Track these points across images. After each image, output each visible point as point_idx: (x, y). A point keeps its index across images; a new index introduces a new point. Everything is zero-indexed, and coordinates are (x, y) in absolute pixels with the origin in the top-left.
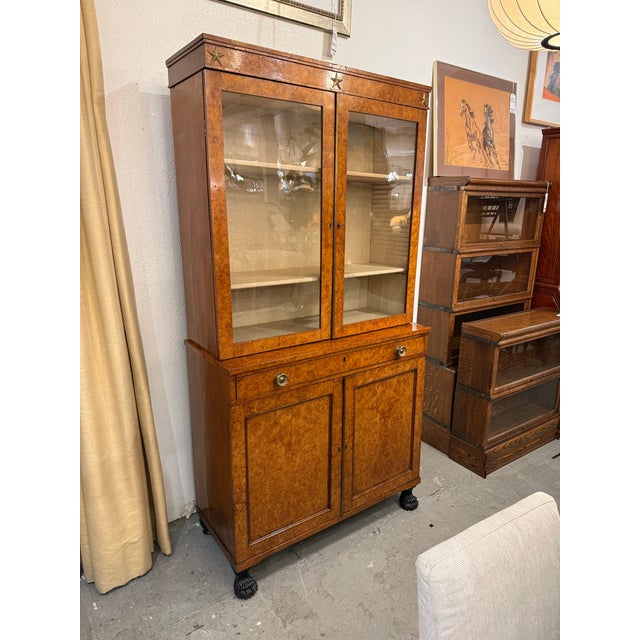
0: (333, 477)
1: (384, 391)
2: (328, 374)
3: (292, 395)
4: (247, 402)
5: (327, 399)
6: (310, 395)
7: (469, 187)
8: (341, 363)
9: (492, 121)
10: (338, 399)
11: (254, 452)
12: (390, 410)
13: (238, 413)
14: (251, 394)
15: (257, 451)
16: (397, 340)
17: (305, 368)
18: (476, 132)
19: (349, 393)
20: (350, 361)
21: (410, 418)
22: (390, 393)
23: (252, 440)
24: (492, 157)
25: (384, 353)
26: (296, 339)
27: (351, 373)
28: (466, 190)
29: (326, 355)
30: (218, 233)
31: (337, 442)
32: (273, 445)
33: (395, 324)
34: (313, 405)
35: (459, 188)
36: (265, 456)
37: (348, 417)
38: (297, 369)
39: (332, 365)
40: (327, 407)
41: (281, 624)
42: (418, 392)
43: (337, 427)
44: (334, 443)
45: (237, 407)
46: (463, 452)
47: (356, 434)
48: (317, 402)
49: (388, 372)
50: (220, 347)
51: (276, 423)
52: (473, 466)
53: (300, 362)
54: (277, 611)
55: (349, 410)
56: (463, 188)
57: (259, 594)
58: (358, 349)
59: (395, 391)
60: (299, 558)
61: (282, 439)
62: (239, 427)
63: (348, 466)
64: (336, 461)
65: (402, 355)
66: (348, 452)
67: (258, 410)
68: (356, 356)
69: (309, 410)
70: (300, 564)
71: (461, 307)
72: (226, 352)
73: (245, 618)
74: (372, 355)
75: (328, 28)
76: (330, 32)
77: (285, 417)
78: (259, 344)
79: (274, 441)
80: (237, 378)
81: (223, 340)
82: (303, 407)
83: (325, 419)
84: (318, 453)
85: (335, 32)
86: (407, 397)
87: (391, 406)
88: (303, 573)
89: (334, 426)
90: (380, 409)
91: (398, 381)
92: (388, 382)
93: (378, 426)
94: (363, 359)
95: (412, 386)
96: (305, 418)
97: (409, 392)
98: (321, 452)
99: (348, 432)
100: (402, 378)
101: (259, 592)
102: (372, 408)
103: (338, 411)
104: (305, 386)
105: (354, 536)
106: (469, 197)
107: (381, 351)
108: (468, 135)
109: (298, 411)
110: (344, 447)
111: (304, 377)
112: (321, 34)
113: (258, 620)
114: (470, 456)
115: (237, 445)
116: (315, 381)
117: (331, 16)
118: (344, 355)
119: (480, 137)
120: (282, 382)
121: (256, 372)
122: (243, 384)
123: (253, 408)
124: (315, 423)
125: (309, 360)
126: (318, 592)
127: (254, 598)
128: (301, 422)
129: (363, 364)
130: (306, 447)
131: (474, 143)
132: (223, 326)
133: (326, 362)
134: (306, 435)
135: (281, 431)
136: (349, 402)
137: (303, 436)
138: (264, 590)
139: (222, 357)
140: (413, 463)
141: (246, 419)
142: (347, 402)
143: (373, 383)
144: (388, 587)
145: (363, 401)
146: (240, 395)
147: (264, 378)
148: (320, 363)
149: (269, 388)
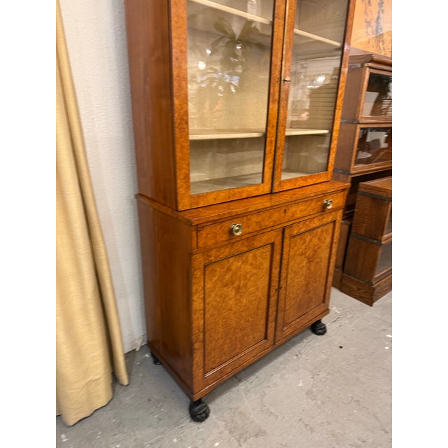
0: (270, 314)
1: (311, 240)
2: (272, 224)
3: (242, 244)
4: (206, 251)
5: (269, 247)
6: (257, 244)
8: (283, 215)
10: (278, 248)
11: (210, 296)
12: (314, 255)
13: (199, 260)
14: (210, 243)
15: (213, 295)
16: (325, 194)
17: (255, 219)
18: (371, 20)
19: (287, 242)
20: (289, 213)
21: (327, 261)
22: (315, 241)
23: (209, 285)
24: (381, 44)
25: (314, 206)
26: (243, 192)
27: (290, 223)
29: (272, 207)
31: (275, 284)
32: (225, 289)
33: (319, 181)
34: (258, 252)
35: (362, 65)
36: (218, 299)
37: (285, 262)
38: (248, 219)
39: (276, 216)
40: (268, 254)
41: (236, 444)
42: (335, 240)
43: (275, 271)
44: (272, 284)
45: (197, 256)
47: (289, 276)
48: (261, 250)
49: (316, 223)
50: (179, 198)
51: (229, 269)
52: (362, 297)
53: (252, 213)
54: (230, 432)
55: (285, 256)
57: (212, 416)
58: (296, 202)
59: (319, 239)
60: (240, 381)
61: (233, 283)
62: (198, 274)
63: (281, 303)
64: (273, 300)
65: (330, 207)
66: (282, 291)
67: (215, 257)
68: (294, 209)
69: (255, 257)
70: (242, 387)
71: (357, 169)
73: (204, 441)
74: (305, 207)
77: (236, 264)
78: (213, 196)
79: (226, 285)
80: (198, 228)
81: (181, 191)
82: (250, 255)
83: (266, 264)
84: (259, 294)
86: (327, 244)
87: (315, 251)
88: (246, 394)
89: (273, 270)
90: (307, 255)
91: (322, 231)
92: (315, 231)
93: (304, 269)
94: (298, 211)
95: (330, 236)
96: (251, 264)
97: (328, 240)
98: (262, 293)
99: (283, 275)
100: (325, 228)
101: (211, 414)
102: (301, 255)
103: (277, 257)
104: (253, 236)
105: (281, 359)
107: (313, 204)
108: (366, 20)
109: (246, 258)
110: (279, 288)
111: (253, 227)
113: (215, 441)
114: (359, 289)
115: (196, 290)
116: (261, 231)
118: (284, 207)
119: (374, 25)
120: (237, 231)
121: (215, 222)
122: (203, 233)
123: (211, 256)
124: (259, 268)
125: (258, 212)
126: (262, 411)
127: (207, 421)
128: (248, 268)
129: (299, 215)
130: (251, 290)
131: (370, 29)
132: (182, 177)
133: (271, 214)
134: (252, 279)
135: (232, 277)
136: (286, 249)
137: (249, 280)
138: (215, 413)
140: (325, 298)
141: (205, 266)
142: (284, 250)
143: (304, 233)
144: (319, 402)
145: (295, 248)
146: (201, 244)
147: (221, 228)
148: (266, 215)
149: (225, 237)
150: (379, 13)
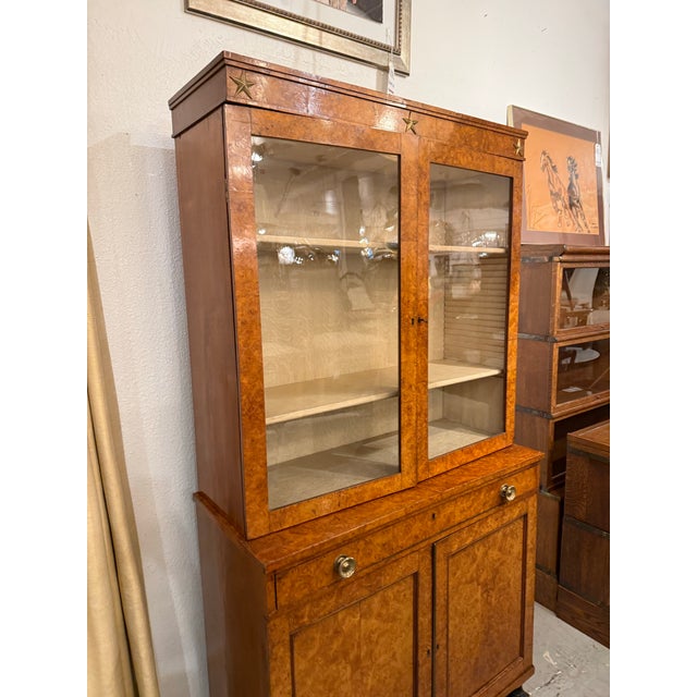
1: (486, 554)
2: (411, 542)
3: (360, 586)
4: (293, 609)
5: (410, 581)
6: (386, 580)
7: (563, 258)
8: (429, 523)
9: (577, 176)
10: (425, 580)
11: (304, 684)
12: (494, 578)
13: (280, 629)
14: (298, 596)
15: (309, 682)
16: (501, 478)
17: (379, 540)
18: (560, 189)
19: (440, 566)
20: (441, 519)
21: (519, 584)
22: (494, 554)
23: (301, 666)
24: (580, 219)
25: (486, 498)
27: (443, 535)
28: (561, 262)
29: (408, 516)
30: (246, 345)
31: (425, 643)
32: (334, 667)
33: (494, 449)
34: (390, 593)
35: (551, 259)
36: (321, 687)
37: (440, 601)
38: (366, 543)
39: (417, 528)
40: (409, 593)
42: (530, 545)
43: (425, 620)
44: (420, 644)
45: (277, 621)
46: (579, 610)
47: (451, 622)
48: (396, 588)
49: (492, 524)
50: (248, 520)
51: (337, 632)
52: (596, 632)
53: (372, 532)
55: (440, 591)
56: (556, 259)
58: (452, 499)
59: (500, 550)
61: (346, 654)
62: (281, 651)
63: (440, 674)
64: (424, 671)
65: (511, 498)
66: (441, 654)
67: (310, 617)
68: (449, 509)
69: (385, 602)
71: (560, 410)
72: (257, 526)
74: (469, 503)
75: (383, 63)
76: (386, 69)
77: (349, 621)
78: (310, 506)
79: (334, 660)
80: (276, 577)
82: (376, 600)
83: (408, 612)
84: (398, 665)
85: (392, 68)
86: (515, 555)
87: (496, 571)
89: (420, 619)
90: (481, 580)
91: (505, 535)
92: (491, 539)
93: (479, 605)
94: (457, 511)
95: (520, 539)
96: (379, 615)
97: (518, 548)
98: (403, 661)
99: (440, 624)
100: (508, 530)
102: (472, 581)
103: (425, 596)
104: (379, 567)
106: (565, 270)
107: (482, 497)
108: (551, 192)
109: (369, 606)
110: (434, 647)
111: (377, 552)
112: (374, 72)
115: (278, 680)
116: (394, 557)
117: (386, 49)
118: (431, 511)
119: (565, 196)
120: (346, 570)
121: (306, 560)
122: (287, 581)
123: (302, 617)
124: (394, 619)
125: (385, 527)
128: (374, 622)
129: (458, 519)
130: (381, 660)
131: (559, 203)
132: (253, 486)
133: (409, 528)
134: (382, 640)
135: (343, 644)
136: (440, 580)
137: (377, 642)
139: (250, 535)
140: (523, 646)
141: (292, 637)
142: (437, 580)
143: (472, 544)
145: (459, 573)
146: (282, 601)
147: (318, 567)
148: (399, 530)
149: (326, 581)
150: (571, 179)
